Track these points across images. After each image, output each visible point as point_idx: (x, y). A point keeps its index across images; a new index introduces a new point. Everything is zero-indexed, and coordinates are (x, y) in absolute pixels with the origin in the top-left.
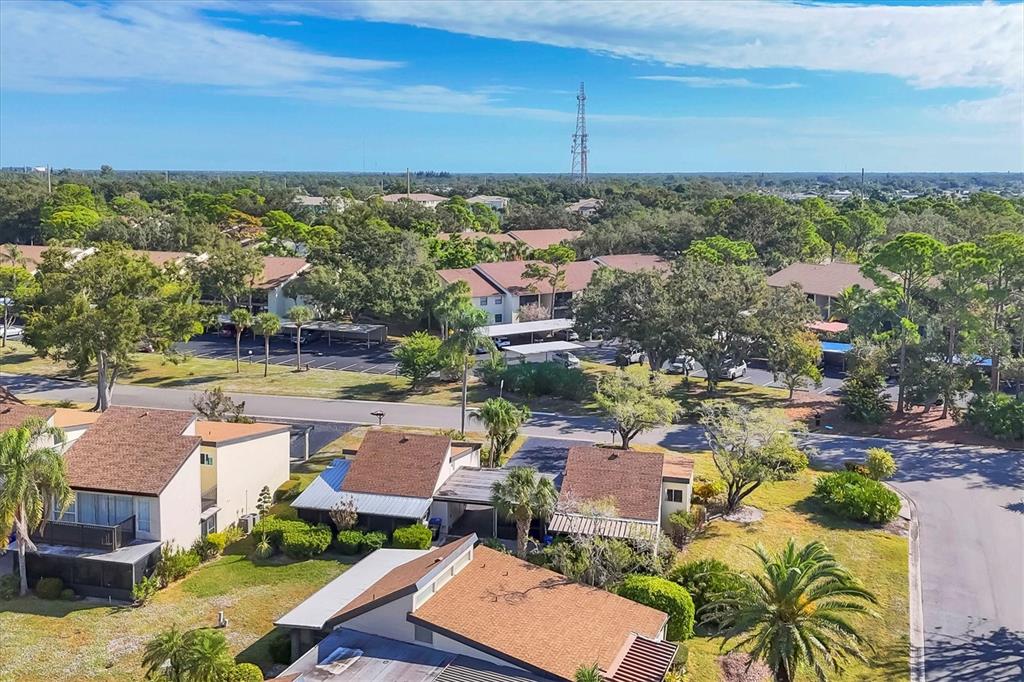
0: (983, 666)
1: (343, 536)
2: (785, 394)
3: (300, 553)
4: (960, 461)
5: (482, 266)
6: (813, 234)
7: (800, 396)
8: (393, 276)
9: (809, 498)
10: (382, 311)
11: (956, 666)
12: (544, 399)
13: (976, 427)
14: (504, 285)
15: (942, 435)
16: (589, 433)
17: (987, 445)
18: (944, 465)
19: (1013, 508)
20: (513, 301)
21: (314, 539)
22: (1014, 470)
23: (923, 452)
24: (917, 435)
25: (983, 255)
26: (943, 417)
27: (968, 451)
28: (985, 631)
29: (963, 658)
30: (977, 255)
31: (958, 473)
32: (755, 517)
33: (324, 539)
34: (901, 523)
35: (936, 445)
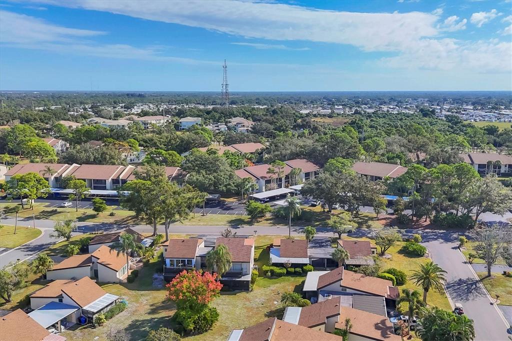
0: (459, 287)
1: (289, 269)
2: (375, 215)
3: (280, 275)
4: (435, 235)
5: (246, 168)
6: (362, 150)
7: (381, 216)
8: (223, 176)
9: (400, 250)
10: (223, 190)
11: (453, 287)
12: (299, 222)
13: (435, 224)
14: (259, 176)
15: (427, 227)
16: (323, 233)
17: (440, 230)
18: (431, 237)
19: (453, 248)
20: (263, 182)
21: (281, 271)
22: (450, 237)
23: (424, 233)
24: (420, 227)
25: (439, 173)
26: (426, 221)
27: (435, 232)
28: (457, 279)
29: (454, 286)
30: (437, 173)
31: (436, 239)
32: (390, 256)
33: (285, 271)
34: (427, 255)
35: (426, 230)
